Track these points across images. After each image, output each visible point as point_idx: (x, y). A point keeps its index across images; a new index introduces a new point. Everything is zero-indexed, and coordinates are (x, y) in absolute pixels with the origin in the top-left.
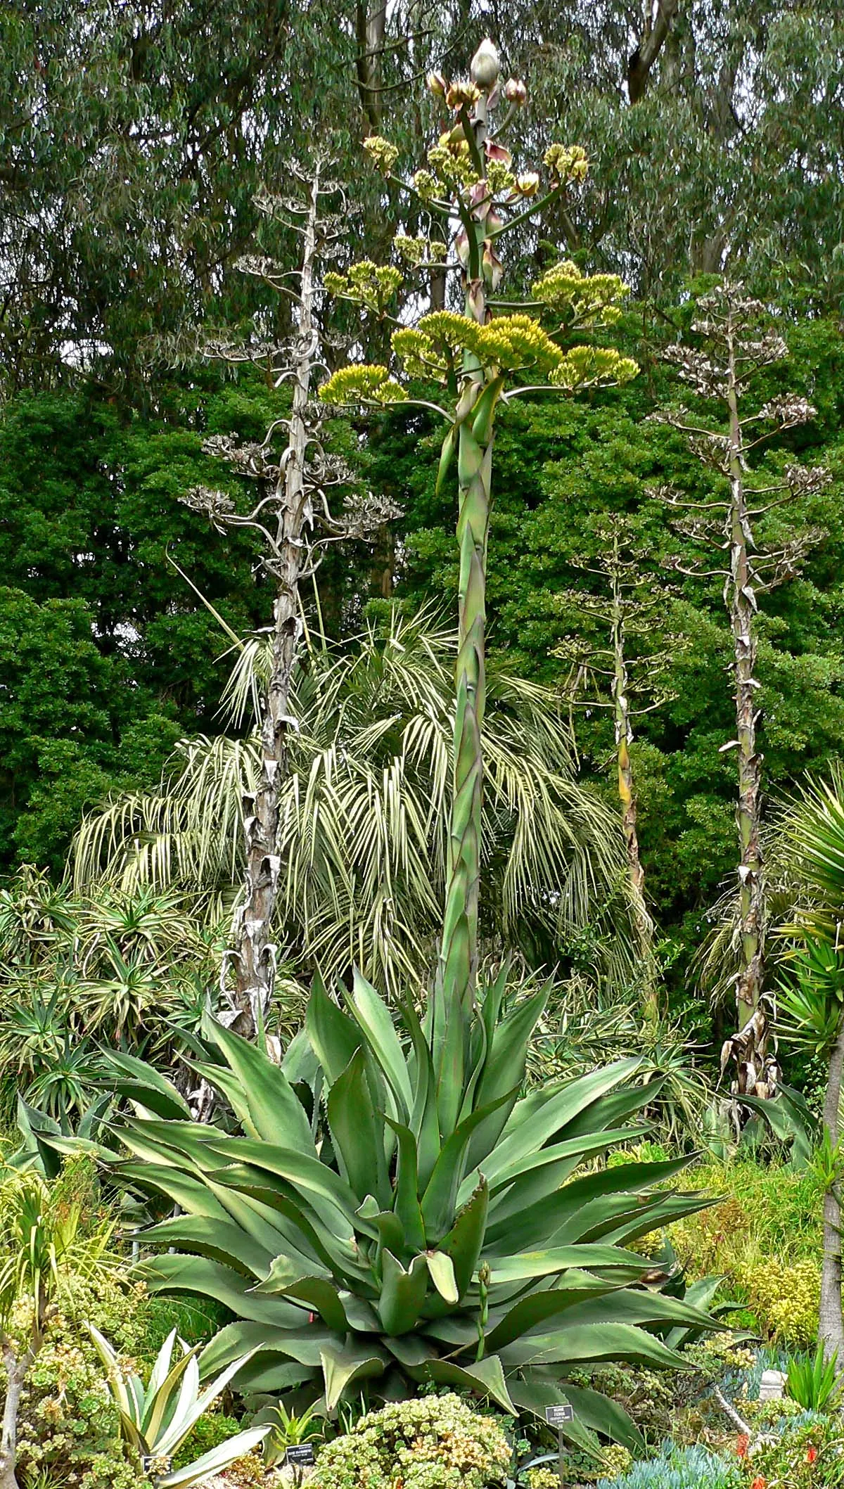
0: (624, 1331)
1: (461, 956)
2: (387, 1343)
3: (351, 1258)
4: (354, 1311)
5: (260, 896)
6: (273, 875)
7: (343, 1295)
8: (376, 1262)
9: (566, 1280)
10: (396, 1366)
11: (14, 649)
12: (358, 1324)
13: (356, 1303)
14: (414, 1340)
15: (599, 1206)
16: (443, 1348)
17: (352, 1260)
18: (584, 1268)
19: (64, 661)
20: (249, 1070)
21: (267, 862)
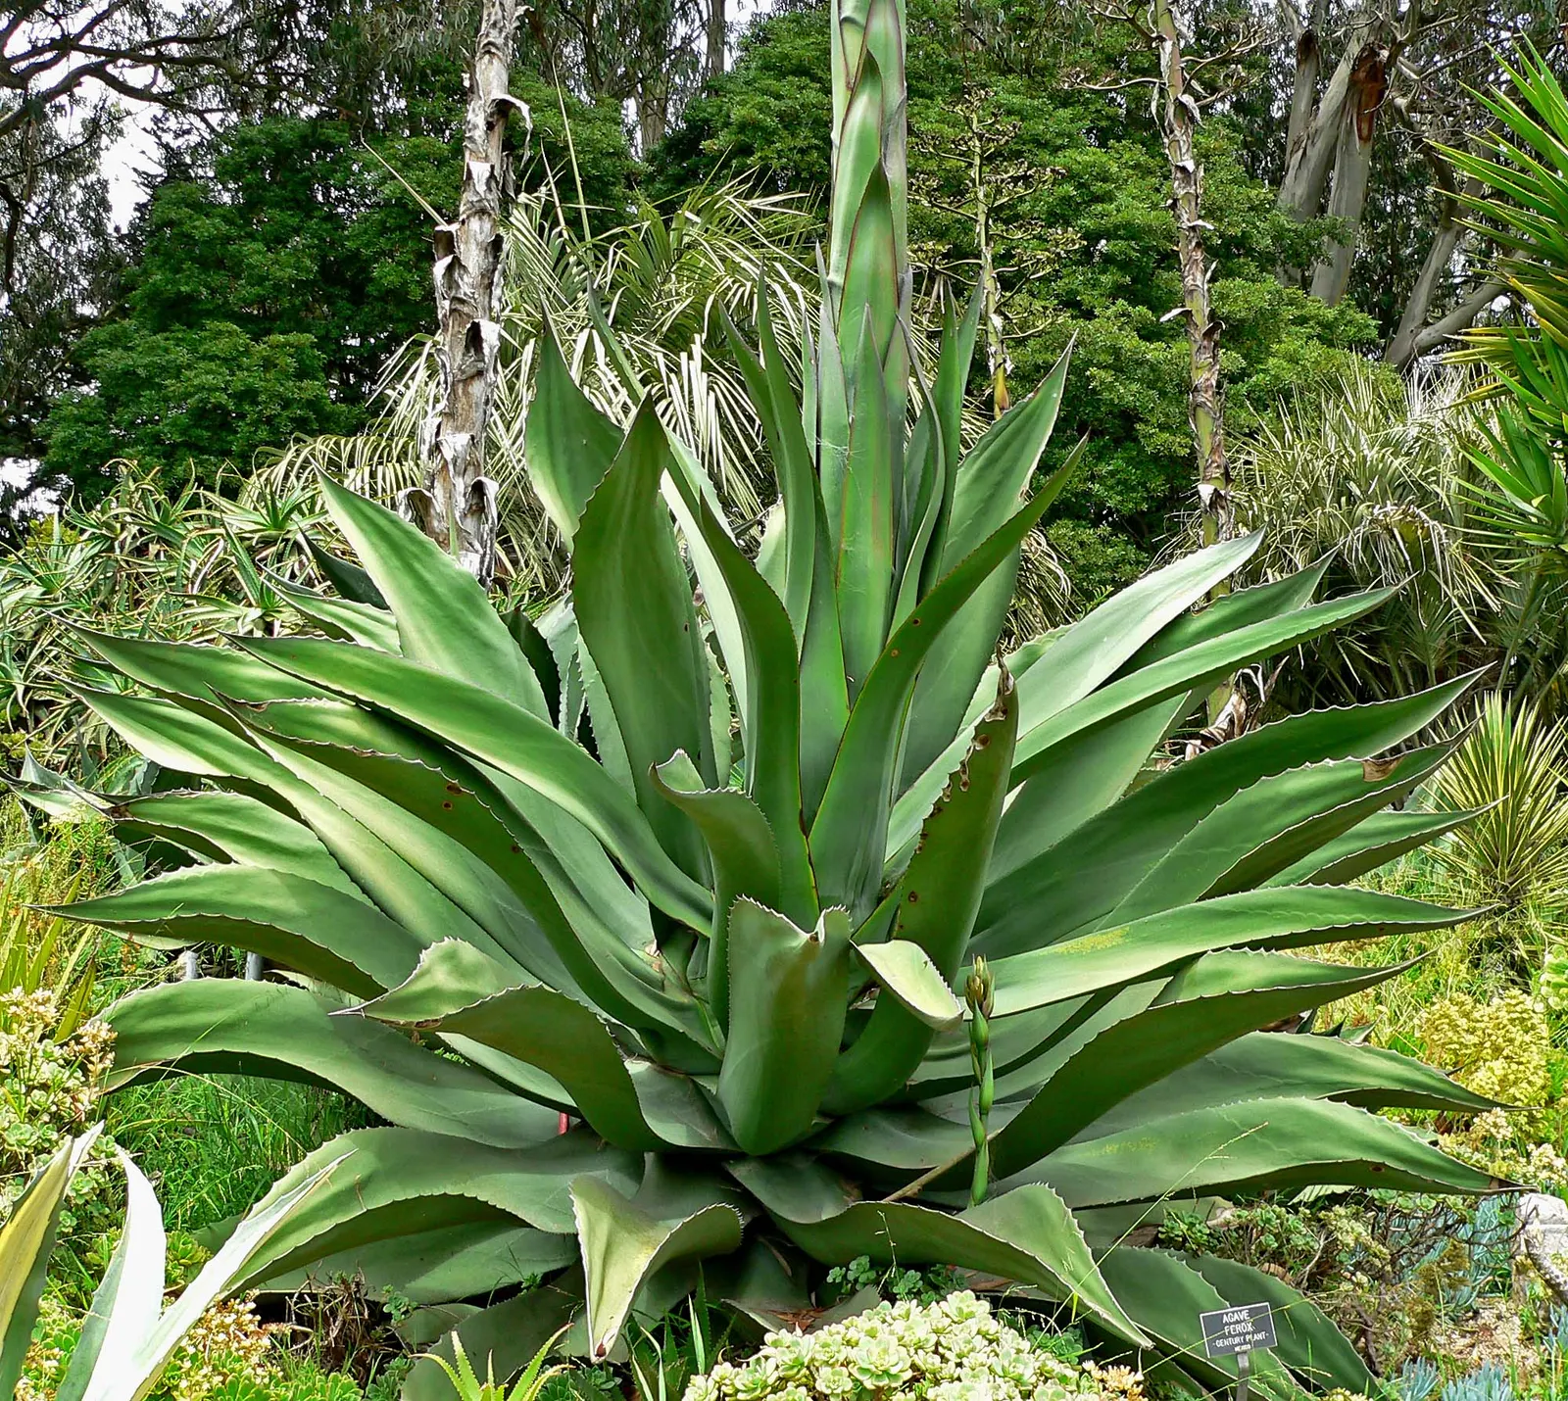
0: (1307, 1115)
1: (876, 265)
2: (741, 1173)
3: (648, 980)
4: (661, 1101)
5: (466, 393)
6: (486, 351)
7: (636, 1067)
8: (705, 988)
9: (1195, 983)
10: (764, 1226)
11: (225, 390)
12: (674, 1132)
13: (664, 1084)
14: (803, 1164)
15: (1251, 807)
16: (874, 1181)
17: (651, 985)
18: (1254, 945)
19: (287, 404)
20: (408, 582)
21: (476, 328)
